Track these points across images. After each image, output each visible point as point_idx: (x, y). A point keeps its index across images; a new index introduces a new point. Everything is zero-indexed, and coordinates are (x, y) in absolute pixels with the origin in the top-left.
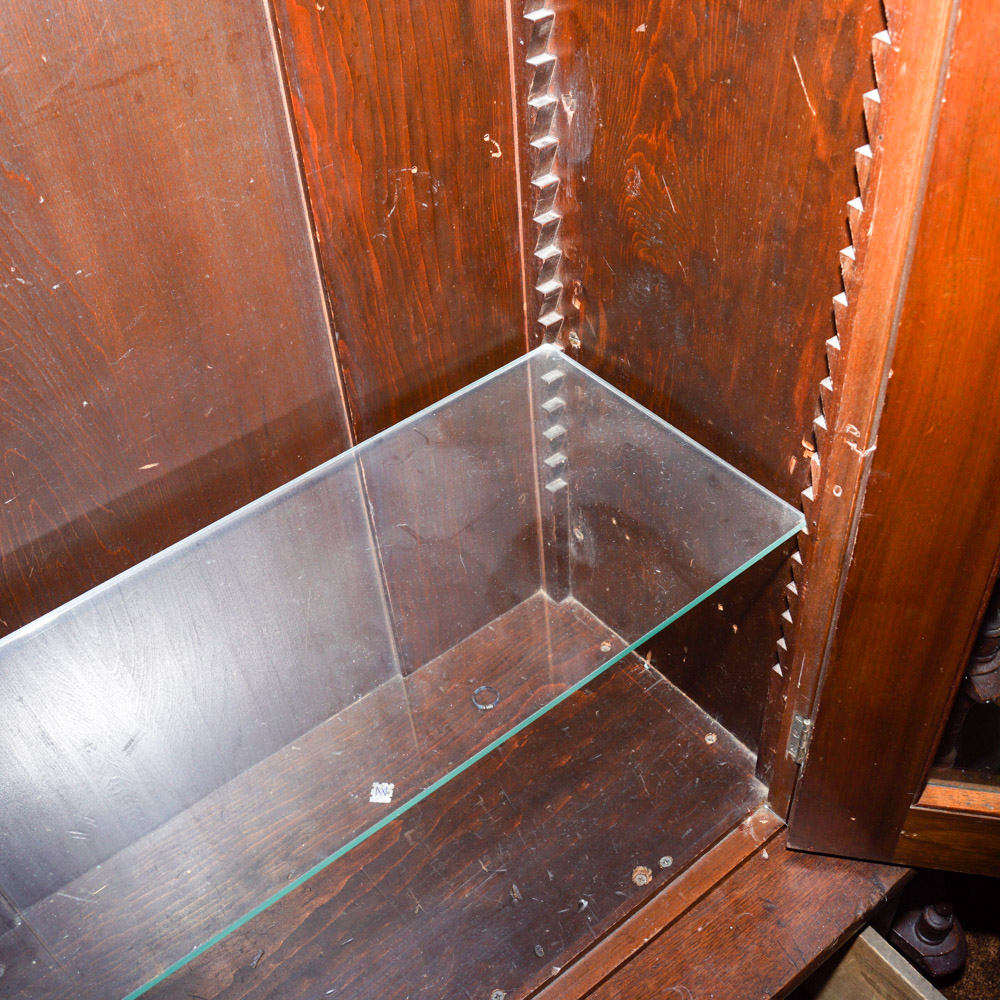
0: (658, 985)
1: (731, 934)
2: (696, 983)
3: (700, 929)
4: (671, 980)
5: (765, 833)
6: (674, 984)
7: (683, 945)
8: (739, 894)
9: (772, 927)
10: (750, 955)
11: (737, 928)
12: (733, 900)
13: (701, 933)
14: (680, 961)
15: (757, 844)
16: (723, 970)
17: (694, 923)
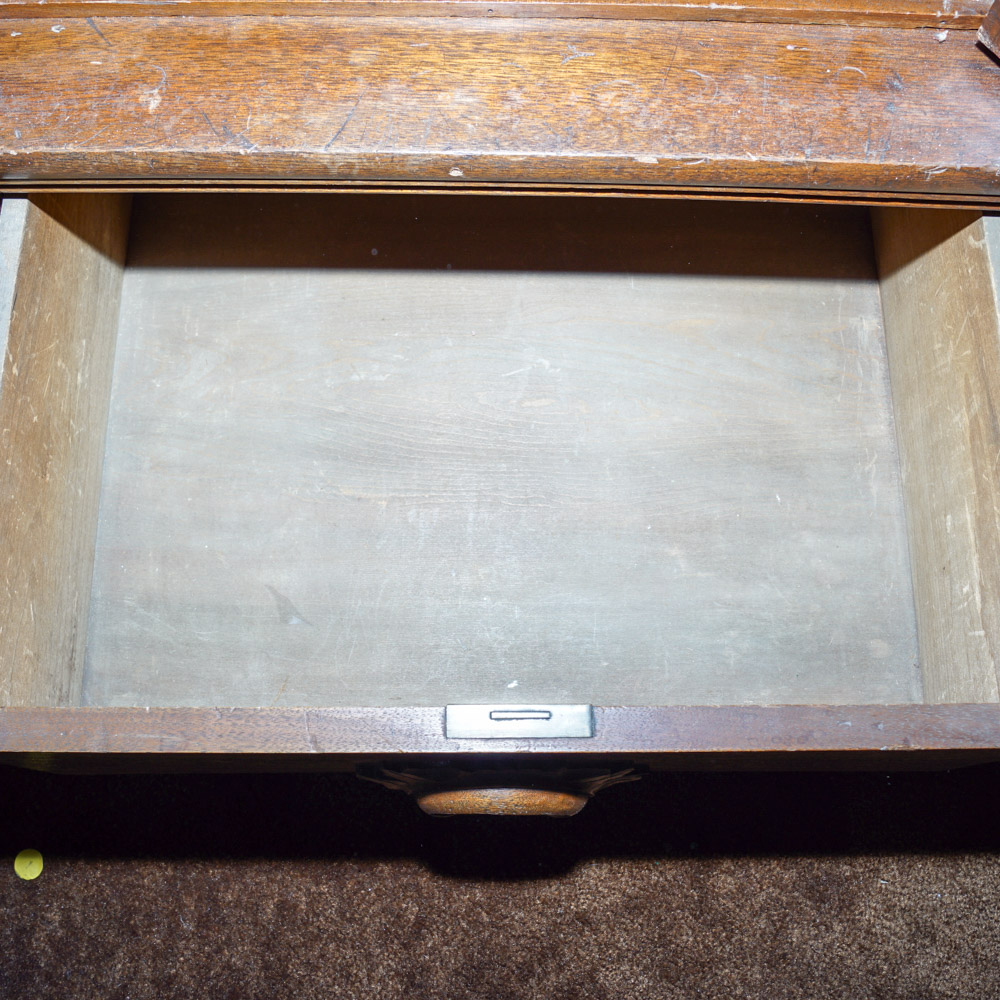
0: (688, 62)
1: (822, 76)
2: (733, 89)
3: (790, 48)
4: (708, 67)
5: (964, 8)
6: (709, 73)
7: (755, 48)
8: (870, 49)
9: (877, 104)
10: (822, 108)
11: (832, 76)
12: (859, 49)
13: (789, 51)
14: (735, 58)
15: (942, 11)
16: (777, 99)
17: (790, 38)
